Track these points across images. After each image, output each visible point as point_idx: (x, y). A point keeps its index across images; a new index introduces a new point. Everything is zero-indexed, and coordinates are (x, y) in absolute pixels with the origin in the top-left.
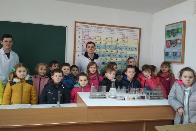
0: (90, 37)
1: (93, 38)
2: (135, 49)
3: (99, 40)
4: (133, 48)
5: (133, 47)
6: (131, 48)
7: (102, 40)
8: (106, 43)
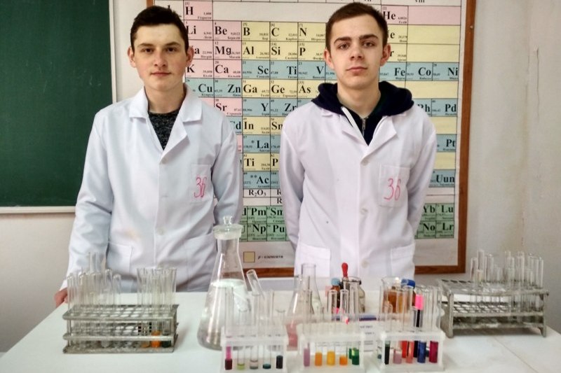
0: (218, 24)
1: (237, 28)
2: (445, 74)
3: (264, 40)
4: (436, 70)
5: (434, 64)
6: (429, 68)
7: (279, 38)
8: (302, 51)
